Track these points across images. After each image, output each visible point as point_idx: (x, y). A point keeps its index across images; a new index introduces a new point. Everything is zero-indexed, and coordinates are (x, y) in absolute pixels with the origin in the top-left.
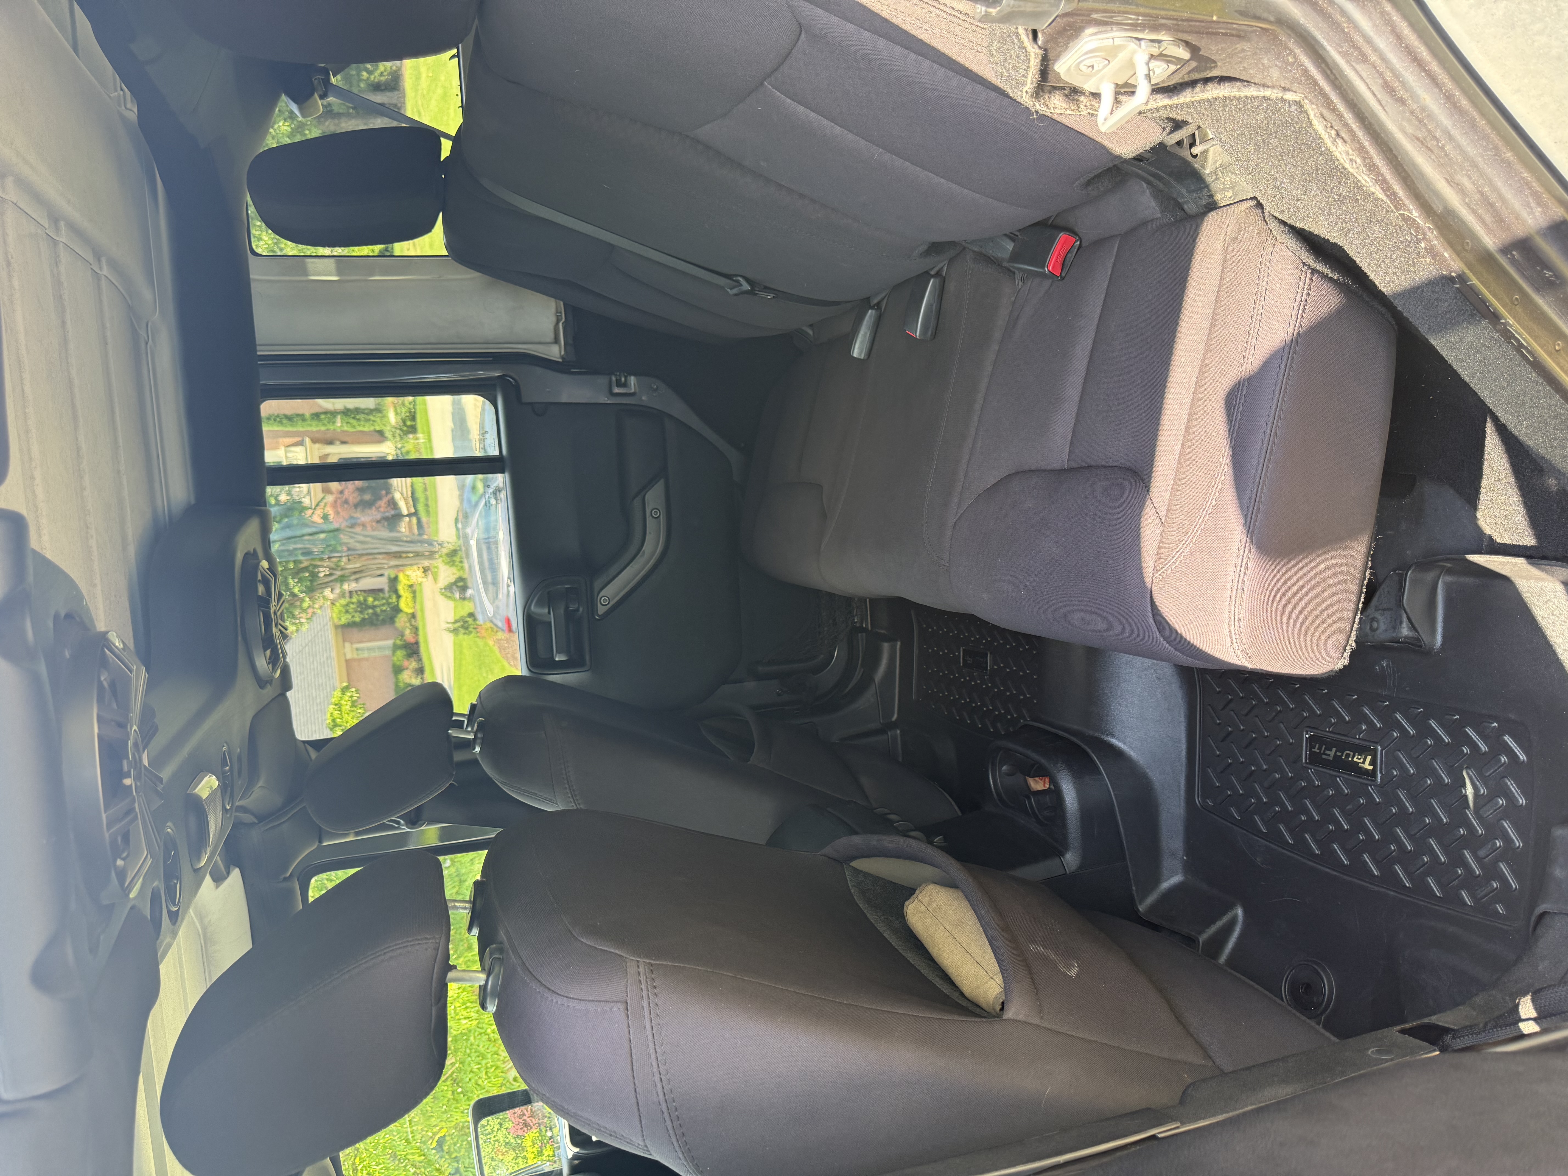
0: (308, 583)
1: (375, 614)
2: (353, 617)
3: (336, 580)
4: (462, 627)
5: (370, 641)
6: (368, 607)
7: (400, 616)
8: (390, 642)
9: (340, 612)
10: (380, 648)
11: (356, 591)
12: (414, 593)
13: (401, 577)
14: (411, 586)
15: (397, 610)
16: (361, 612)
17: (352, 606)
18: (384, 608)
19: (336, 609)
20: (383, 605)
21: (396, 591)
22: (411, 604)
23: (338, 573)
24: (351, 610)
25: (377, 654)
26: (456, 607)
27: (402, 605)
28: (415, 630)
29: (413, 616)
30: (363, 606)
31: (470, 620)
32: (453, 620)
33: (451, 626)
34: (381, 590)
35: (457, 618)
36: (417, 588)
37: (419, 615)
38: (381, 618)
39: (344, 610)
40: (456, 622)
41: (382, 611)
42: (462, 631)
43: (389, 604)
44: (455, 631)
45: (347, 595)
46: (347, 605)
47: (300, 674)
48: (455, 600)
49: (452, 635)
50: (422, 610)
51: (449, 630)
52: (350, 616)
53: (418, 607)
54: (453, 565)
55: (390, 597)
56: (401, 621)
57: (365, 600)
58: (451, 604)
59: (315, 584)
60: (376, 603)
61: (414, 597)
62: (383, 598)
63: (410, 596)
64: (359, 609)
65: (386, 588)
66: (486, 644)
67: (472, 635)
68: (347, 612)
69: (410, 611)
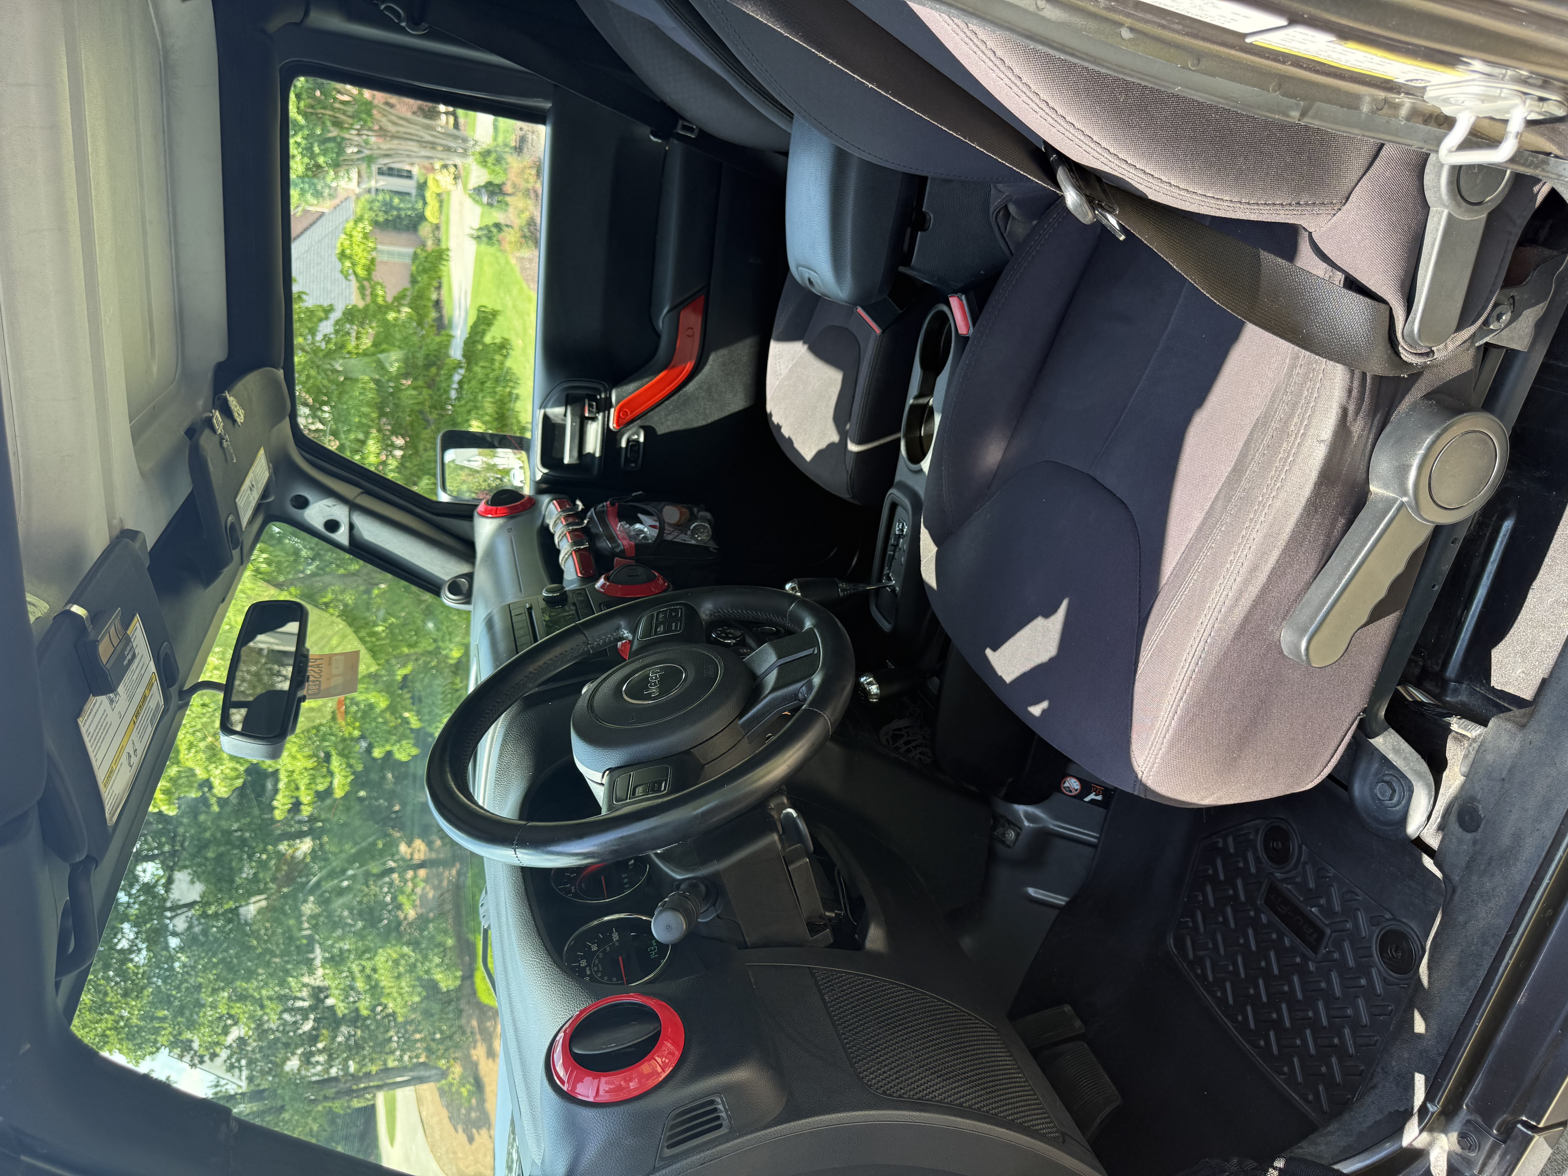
0: (334, 156)
1: (399, 217)
2: (377, 215)
3: (363, 159)
4: (486, 235)
5: (392, 244)
6: (392, 207)
7: (424, 224)
8: (411, 251)
9: (364, 208)
10: (400, 254)
11: (383, 190)
12: (441, 202)
13: (430, 183)
14: (439, 195)
15: (422, 218)
16: (386, 212)
17: (377, 204)
18: (409, 213)
19: (360, 205)
20: (408, 209)
21: (423, 198)
22: (437, 214)
23: (367, 152)
24: (375, 208)
25: (397, 260)
26: (482, 215)
27: (428, 214)
28: (438, 241)
29: (437, 227)
30: (388, 207)
31: (494, 230)
32: (477, 227)
33: (475, 233)
34: (408, 194)
35: (483, 225)
36: (445, 197)
37: (443, 227)
38: (405, 223)
39: (368, 206)
40: (481, 229)
41: (406, 215)
42: (484, 239)
43: (413, 209)
44: (478, 238)
45: (373, 191)
46: (372, 202)
47: (317, 264)
48: (482, 204)
49: (474, 242)
50: (448, 222)
51: (472, 236)
52: (373, 214)
53: (443, 218)
54: (485, 166)
55: (416, 202)
56: (425, 230)
57: (391, 200)
58: (478, 209)
59: (342, 158)
60: (402, 205)
61: (441, 206)
62: (410, 202)
63: (437, 205)
64: (384, 209)
65: (414, 192)
66: (507, 262)
67: (496, 247)
68: (371, 209)
69: (435, 221)
